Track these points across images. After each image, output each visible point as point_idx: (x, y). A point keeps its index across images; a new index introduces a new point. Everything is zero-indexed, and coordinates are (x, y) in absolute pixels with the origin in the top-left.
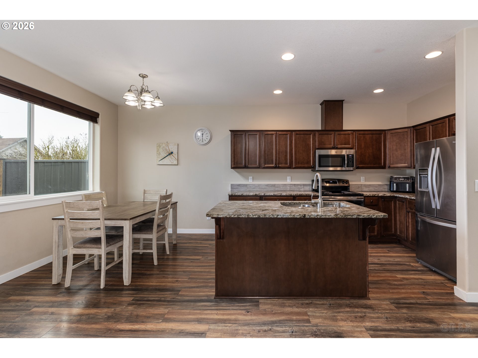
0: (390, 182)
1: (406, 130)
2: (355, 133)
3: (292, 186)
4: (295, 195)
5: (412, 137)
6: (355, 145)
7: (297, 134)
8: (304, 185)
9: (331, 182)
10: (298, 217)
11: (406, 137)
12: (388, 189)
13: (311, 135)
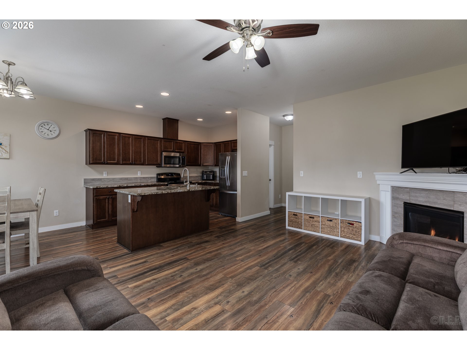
0: (202, 174)
1: (211, 144)
2: (185, 143)
3: (141, 178)
4: (150, 185)
5: (214, 149)
6: (185, 150)
7: (149, 139)
8: (151, 178)
9: (170, 175)
10: (187, 191)
11: (211, 148)
12: (201, 179)
13: (159, 141)
